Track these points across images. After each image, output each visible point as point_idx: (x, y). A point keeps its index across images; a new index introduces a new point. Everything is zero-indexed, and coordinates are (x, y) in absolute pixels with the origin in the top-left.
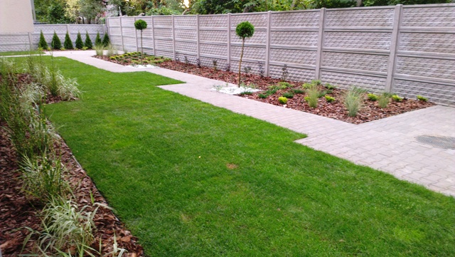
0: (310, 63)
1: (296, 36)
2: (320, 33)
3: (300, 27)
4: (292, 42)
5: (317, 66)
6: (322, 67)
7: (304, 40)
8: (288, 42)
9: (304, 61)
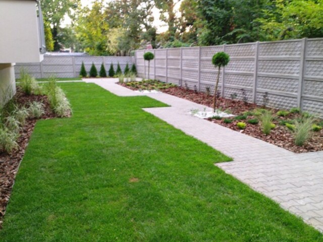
0: (292, 91)
1: (281, 64)
2: (302, 62)
3: (284, 56)
4: (276, 71)
5: (298, 94)
6: (303, 95)
7: (287, 69)
8: (273, 71)
9: (287, 89)
